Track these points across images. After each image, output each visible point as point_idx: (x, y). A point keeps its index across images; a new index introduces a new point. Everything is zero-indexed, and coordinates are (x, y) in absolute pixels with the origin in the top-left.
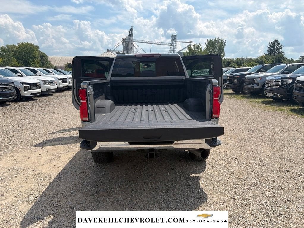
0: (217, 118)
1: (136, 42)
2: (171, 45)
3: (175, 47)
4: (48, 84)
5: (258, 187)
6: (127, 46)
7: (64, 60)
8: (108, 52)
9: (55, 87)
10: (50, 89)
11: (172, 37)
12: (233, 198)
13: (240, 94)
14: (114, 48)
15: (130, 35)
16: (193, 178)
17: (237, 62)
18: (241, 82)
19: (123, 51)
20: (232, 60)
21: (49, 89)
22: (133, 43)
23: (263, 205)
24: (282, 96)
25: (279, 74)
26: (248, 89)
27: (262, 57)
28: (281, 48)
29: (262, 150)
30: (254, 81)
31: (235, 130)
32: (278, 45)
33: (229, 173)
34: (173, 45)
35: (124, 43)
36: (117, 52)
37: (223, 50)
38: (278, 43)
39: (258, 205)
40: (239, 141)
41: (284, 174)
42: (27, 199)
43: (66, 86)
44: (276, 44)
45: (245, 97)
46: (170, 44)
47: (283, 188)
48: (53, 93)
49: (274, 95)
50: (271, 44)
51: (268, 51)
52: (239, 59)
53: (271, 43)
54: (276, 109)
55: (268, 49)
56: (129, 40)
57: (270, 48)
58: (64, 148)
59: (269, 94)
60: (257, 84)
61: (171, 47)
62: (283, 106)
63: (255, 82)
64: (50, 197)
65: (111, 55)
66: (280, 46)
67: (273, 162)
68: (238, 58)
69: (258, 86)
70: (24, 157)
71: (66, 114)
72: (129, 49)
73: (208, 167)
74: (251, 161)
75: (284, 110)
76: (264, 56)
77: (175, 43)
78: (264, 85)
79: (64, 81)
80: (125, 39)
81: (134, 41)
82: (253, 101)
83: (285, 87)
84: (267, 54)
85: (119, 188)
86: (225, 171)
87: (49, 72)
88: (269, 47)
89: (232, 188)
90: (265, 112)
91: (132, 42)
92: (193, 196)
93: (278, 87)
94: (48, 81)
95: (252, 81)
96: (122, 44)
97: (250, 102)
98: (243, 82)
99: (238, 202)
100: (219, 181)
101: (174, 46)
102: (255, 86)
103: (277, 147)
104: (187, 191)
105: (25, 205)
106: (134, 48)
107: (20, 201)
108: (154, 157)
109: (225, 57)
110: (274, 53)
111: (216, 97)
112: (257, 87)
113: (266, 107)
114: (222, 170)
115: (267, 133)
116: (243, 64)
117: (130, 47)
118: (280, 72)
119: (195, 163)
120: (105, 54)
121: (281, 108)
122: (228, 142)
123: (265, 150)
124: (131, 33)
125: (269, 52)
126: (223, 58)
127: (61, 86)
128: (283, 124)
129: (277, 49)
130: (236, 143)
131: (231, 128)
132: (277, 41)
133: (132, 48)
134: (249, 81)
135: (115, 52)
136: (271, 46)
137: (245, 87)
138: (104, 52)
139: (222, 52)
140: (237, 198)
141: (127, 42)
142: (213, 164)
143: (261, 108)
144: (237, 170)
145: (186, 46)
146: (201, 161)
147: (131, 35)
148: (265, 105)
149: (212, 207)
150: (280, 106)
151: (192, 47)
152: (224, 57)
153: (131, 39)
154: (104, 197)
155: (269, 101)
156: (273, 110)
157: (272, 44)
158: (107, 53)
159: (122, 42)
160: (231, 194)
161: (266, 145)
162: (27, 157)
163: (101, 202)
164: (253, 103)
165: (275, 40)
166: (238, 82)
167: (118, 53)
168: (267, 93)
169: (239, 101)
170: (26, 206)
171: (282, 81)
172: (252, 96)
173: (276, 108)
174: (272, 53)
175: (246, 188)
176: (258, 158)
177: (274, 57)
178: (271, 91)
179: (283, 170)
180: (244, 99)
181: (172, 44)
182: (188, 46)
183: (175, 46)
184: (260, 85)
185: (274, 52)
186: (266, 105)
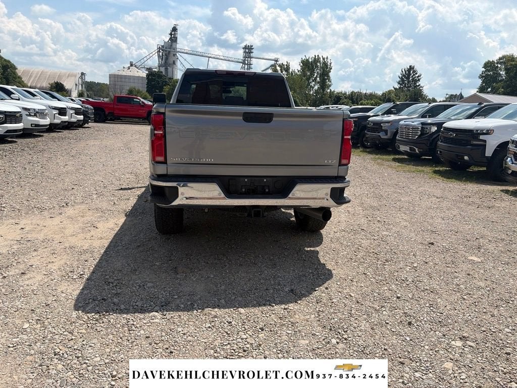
0: (346, 165)
1: (183, 53)
2: (244, 63)
3: (250, 67)
4: (35, 115)
5: (395, 262)
6: (167, 59)
7: (48, 76)
8: (131, 68)
9: (46, 121)
10: (39, 125)
11: (245, 48)
12: (364, 274)
13: (358, 148)
14: (142, 61)
15: (171, 39)
16: (307, 251)
17: (352, 97)
18: (360, 127)
19: (159, 67)
20: (344, 94)
21: (37, 125)
22: (177, 54)
23: (403, 280)
24: (421, 150)
25: (417, 118)
26: (372, 139)
27: (390, 92)
28: (419, 80)
29: (397, 220)
30: (382, 126)
31: (357, 195)
32: (414, 75)
33: (356, 246)
34: (246, 62)
35: (161, 54)
36: (147, 68)
37: (328, 76)
38: (414, 71)
39: (397, 280)
40: (364, 209)
41: (428, 248)
42: (67, 277)
43: (65, 122)
44: (411, 72)
45: (366, 152)
46: (241, 61)
47: (427, 263)
48: (42, 132)
49: (411, 149)
50: (404, 72)
51: (399, 83)
52: (355, 93)
53: (403, 70)
54: (413, 170)
55: (399, 79)
56: (170, 48)
57: (402, 78)
58: (98, 214)
59: (403, 148)
60: (386, 132)
61: (244, 65)
62: (422, 166)
63: (383, 128)
64: (102, 275)
65: (136, 73)
66: (417, 75)
67: (413, 234)
68: (353, 92)
69: (387, 134)
70: (35, 225)
71: (81, 167)
72: (169, 65)
73: (326, 240)
74: (384, 233)
75: (423, 171)
76: (392, 90)
77: (250, 60)
78: (396, 133)
79: (62, 112)
80: (163, 46)
81: (178, 50)
82: (379, 158)
83: (427, 138)
84: (398, 87)
85: (205, 264)
86: (349, 244)
87: (34, 95)
88: (400, 76)
89: (363, 264)
90: (398, 173)
91: (175, 53)
92: (311, 271)
93: (417, 137)
94: (34, 109)
95: (378, 126)
96: (157, 54)
97: (375, 160)
98: (365, 127)
99: (371, 278)
100: (343, 255)
101: (247, 64)
102: (382, 135)
103: (417, 217)
104: (302, 266)
105: (66, 285)
106: (178, 63)
107: (55, 280)
108: (260, 216)
109: (332, 88)
110: (408, 87)
111: (346, 136)
112: (385, 137)
113: (398, 166)
114: (345, 243)
115: (403, 199)
116: (361, 102)
117: (171, 60)
118: (420, 115)
119: (307, 236)
120: (126, 70)
121: (420, 168)
122: (348, 209)
123: (401, 220)
124: (173, 36)
125: (401, 84)
126: (329, 91)
127: (57, 121)
128: (424, 189)
129: (412, 82)
130: (361, 211)
131: (350, 192)
132: (413, 68)
133: (174, 63)
134: (374, 126)
135: (144, 68)
136: (404, 76)
137: (367, 136)
138: (124, 68)
139: (328, 79)
140: (369, 274)
141: (166, 51)
142: (332, 236)
143: (391, 167)
144: (365, 243)
145: (269, 66)
146: (314, 231)
147: (173, 39)
148: (397, 164)
149: (339, 283)
150: (418, 166)
151: (278, 68)
152: (330, 88)
153: (174, 46)
154: (186, 273)
155: (402, 158)
156: (409, 171)
157: (406, 72)
158: (129, 69)
159: (156, 51)
160: (361, 269)
161: (403, 215)
162: (41, 225)
163: (183, 280)
164: (379, 161)
165: (410, 66)
166: (357, 129)
167: (149, 69)
168: (400, 146)
169: (357, 157)
170: (68, 286)
171: (422, 127)
172: (378, 151)
173: (413, 168)
174: (405, 86)
175: (379, 262)
176: (392, 229)
177: (408, 93)
178: (405, 143)
179: (426, 243)
180: (365, 154)
181: (244, 61)
182: (272, 66)
183: (250, 64)
184: (389, 134)
185: (408, 85)
186: (400, 164)
